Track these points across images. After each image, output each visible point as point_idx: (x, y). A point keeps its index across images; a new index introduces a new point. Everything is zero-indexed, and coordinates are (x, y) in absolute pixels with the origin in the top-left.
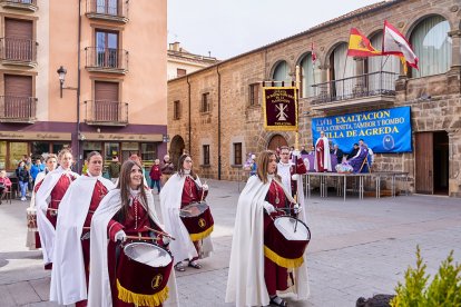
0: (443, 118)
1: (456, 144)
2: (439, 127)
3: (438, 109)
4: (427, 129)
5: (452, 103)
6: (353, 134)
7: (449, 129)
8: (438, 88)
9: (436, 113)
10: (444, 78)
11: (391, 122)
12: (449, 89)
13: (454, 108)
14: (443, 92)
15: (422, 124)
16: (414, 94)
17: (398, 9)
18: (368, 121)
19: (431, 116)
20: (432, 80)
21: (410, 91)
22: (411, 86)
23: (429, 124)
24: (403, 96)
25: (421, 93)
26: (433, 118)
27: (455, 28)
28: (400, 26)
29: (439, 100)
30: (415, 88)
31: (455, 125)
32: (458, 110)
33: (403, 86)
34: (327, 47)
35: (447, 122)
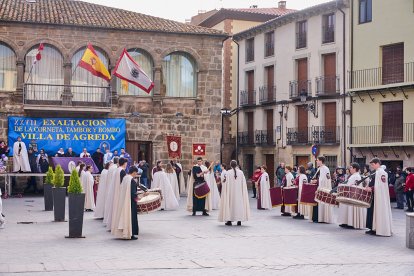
0: (149, 132)
1: (158, 152)
2: (146, 138)
3: (146, 124)
4: (136, 138)
5: (156, 121)
6: (66, 137)
7: (154, 140)
8: (144, 107)
9: (144, 127)
10: (149, 100)
11: (108, 130)
12: (153, 110)
13: (158, 126)
14: (148, 111)
15: (132, 135)
16: (124, 109)
17: (112, 34)
18: (83, 126)
19: (139, 129)
20: (139, 100)
21: (120, 106)
22: (121, 101)
23: (139, 135)
24: (116, 109)
25: (130, 109)
26: (141, 130)
27: (158, 66)
28: (114, 49)
29: (146, 117)
30: (124, 104)
31: (157, 138)
32: (161, 127)
33: (115, 101)
34: (29, 43)
35: (152, 135)
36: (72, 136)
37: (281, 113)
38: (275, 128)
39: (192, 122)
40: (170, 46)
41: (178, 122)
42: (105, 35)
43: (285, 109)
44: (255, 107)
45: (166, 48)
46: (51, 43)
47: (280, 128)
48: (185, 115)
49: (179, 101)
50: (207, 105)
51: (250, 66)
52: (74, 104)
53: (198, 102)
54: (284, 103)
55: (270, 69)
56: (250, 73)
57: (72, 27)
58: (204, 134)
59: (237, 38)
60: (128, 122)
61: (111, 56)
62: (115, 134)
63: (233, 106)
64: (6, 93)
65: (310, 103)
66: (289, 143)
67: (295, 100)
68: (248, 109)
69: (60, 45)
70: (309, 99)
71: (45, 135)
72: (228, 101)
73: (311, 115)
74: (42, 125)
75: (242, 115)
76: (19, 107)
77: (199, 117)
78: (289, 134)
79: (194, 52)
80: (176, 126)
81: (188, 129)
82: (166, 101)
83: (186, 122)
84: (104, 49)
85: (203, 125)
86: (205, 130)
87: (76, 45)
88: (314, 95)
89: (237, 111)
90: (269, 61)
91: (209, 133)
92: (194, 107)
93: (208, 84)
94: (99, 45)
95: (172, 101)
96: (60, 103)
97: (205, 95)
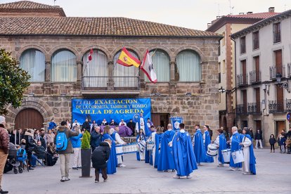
0: (167, 107)
2: (165, 111)
3: (165, 101)
4: (159, 111)
5: (172, 99)
6: (110, 112)
7: (171, 113)
8: (163, 90)
9: (164, 103)
10: (167, 84)
11: (138, 106)
12: (170, 91)
13: (174, 102)
14: (166, 92)
15: (156, 109)
16: (149, 91)
17: (140, 40)
18: (121, 104)
19: (161, 105)
20: (160, 85)
21: (147, 89)
22: (147, 86)
23: (160, 109)
24: (143, 91)
25: (154, 91)
26: (162, 106)
27: (173, 60)
28: (141, 50)
29: (165, 96)
30: (150, 88)
31: (174, 111)
32: (176, 103)
33: (143, 86)
34: (85, 49)
35: (170, 108)
36: (114, 111)
37: (265, 90)
38: (261, 101)
39: (198, 99)
40: (181, 46)
41: (188, 99)
42: (135, 41)
43: (268, 87)
44: (247, 86)
45: (178, 48)
46: (99, 48)
47: (265, 101)
48: (193, 94)
49: (188, 84)
50: (208, 86)
51: (243, 57)
52: (115, 89)
53: (202, 84)
54: (266, 82)
55: (257, 58)
56: (244, 62)
57: (113, 37)
58: (206, 107)
59: (234, 37)
60: (152, 100)
61: (140, 55)
62: (143, 109)
63: (233, 86)
64: (70, 83)
65: (284, 82)
66: (270, 112)
67: (274, 81)
68: (243, 88)
69: (105, 49)
70: (283, 79)
71: (96, 110)
72: (229, 82)
73: (285, 91)
74: (94, 104)
75: (239, 92)
76: (79, 92)
77: (203, 95)
78: (270, 105)
79: (198, 49)
80: (186, 102)
81: (195, 104)
82: (179, 85)
83: (193, 99)
84: (135, 50)
85: (206, 100)
86: (207, 104)
87: (116, 49)
88: (287, 77)
89: (236, 89)
90: (256, 53)
91: (210, 107)
92: (199, 88)
93: (209, 72)
94: (132, 48)
95: (184, 85)
96: (106, 89)
97: (206, 79)
